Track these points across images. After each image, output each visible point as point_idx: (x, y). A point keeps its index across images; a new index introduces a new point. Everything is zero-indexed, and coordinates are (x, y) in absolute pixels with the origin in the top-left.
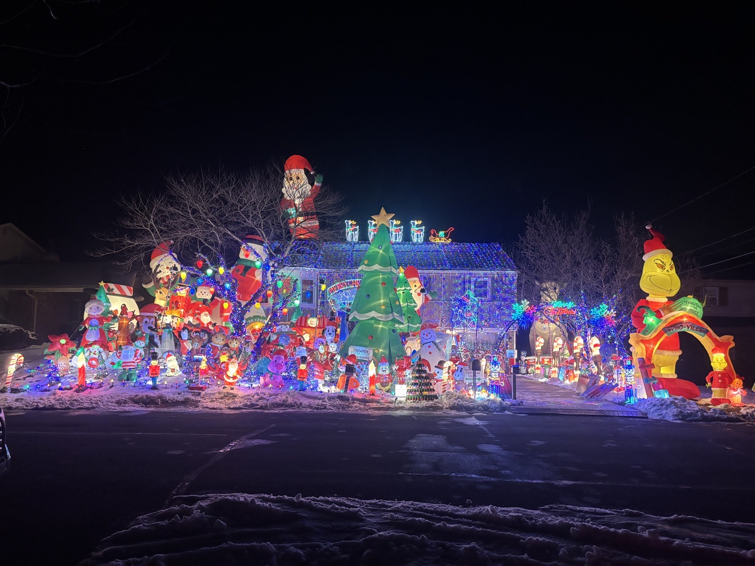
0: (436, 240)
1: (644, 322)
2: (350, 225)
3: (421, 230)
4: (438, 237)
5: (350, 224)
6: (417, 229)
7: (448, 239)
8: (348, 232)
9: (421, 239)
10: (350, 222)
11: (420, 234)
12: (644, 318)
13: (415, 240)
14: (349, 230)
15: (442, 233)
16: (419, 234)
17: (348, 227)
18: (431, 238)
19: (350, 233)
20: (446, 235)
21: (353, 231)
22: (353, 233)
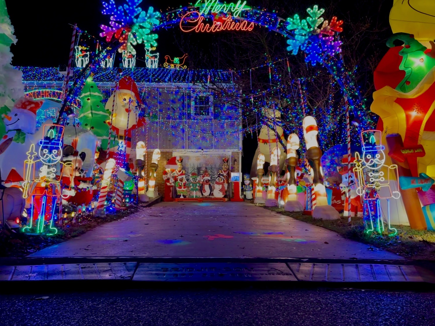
0: (170, 67)
1: (401, 67)
2: (80, 51)
3: (156, 57)
4: (173, 63)
5: (80, 49)
6: (152, 55)
7: (183, 66)
8: (78, 58)
9: (155, 65)
10: (80, 48)
11: (155, 61)
12: (402, 58)
13: (149, 66)
14: (78, 55)
15: (176, 60)
16: (153, 60)
17: (78, 52)
18: (166, 64)
19: (80, 59)
20: (181, 61)
21: (83, 56)
22: (83, 59)
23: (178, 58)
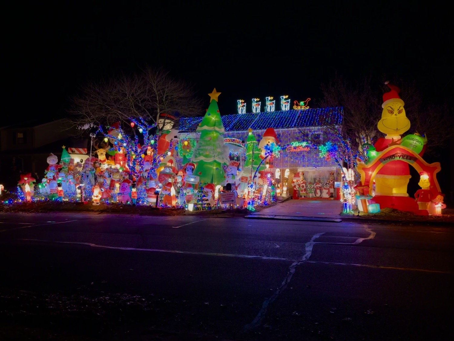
0: (298, 108)
2: (241, 103)
3: (288, 102)
4: (300, 106)
6: (285, 101)
7: (306, 107)
8: (239, 108)
9: (288, 108)
11: (287, 105)
13: (283, 109)
18: (295, 107)
20: (305, 104)
21: (242, 107)
23: (303, 102)
